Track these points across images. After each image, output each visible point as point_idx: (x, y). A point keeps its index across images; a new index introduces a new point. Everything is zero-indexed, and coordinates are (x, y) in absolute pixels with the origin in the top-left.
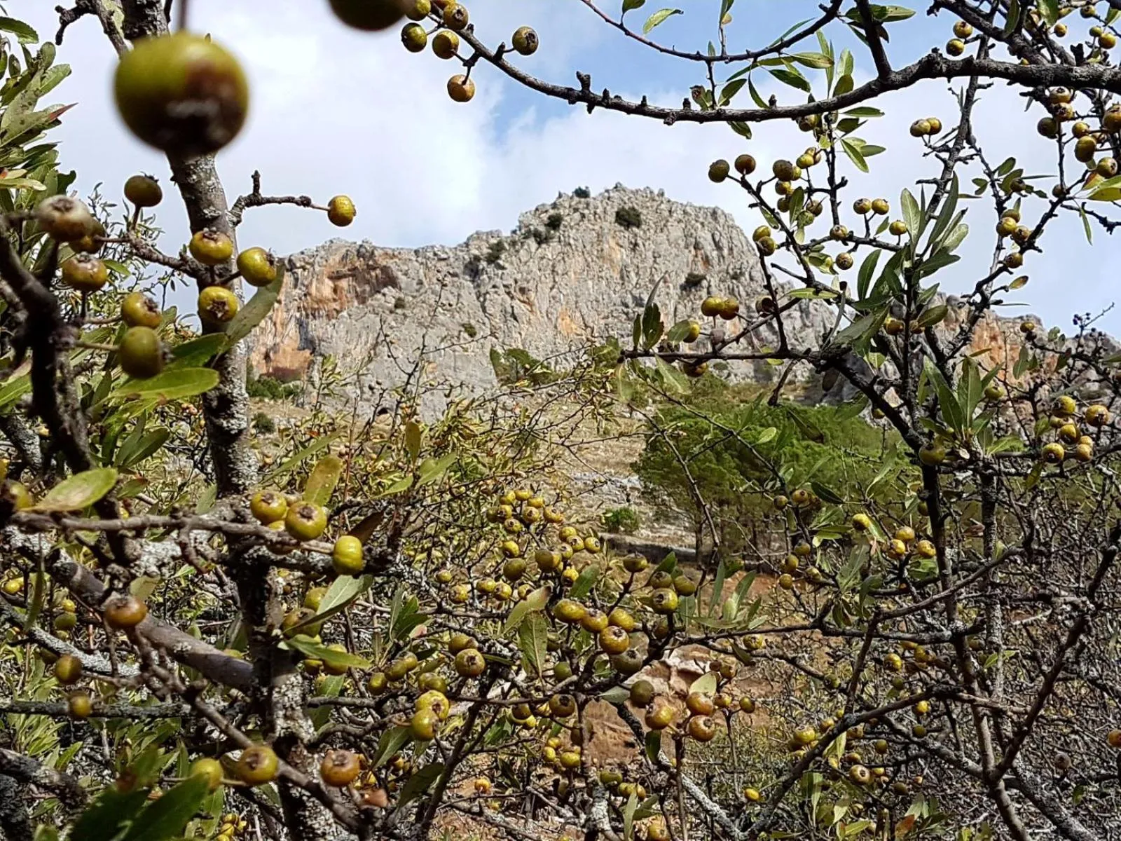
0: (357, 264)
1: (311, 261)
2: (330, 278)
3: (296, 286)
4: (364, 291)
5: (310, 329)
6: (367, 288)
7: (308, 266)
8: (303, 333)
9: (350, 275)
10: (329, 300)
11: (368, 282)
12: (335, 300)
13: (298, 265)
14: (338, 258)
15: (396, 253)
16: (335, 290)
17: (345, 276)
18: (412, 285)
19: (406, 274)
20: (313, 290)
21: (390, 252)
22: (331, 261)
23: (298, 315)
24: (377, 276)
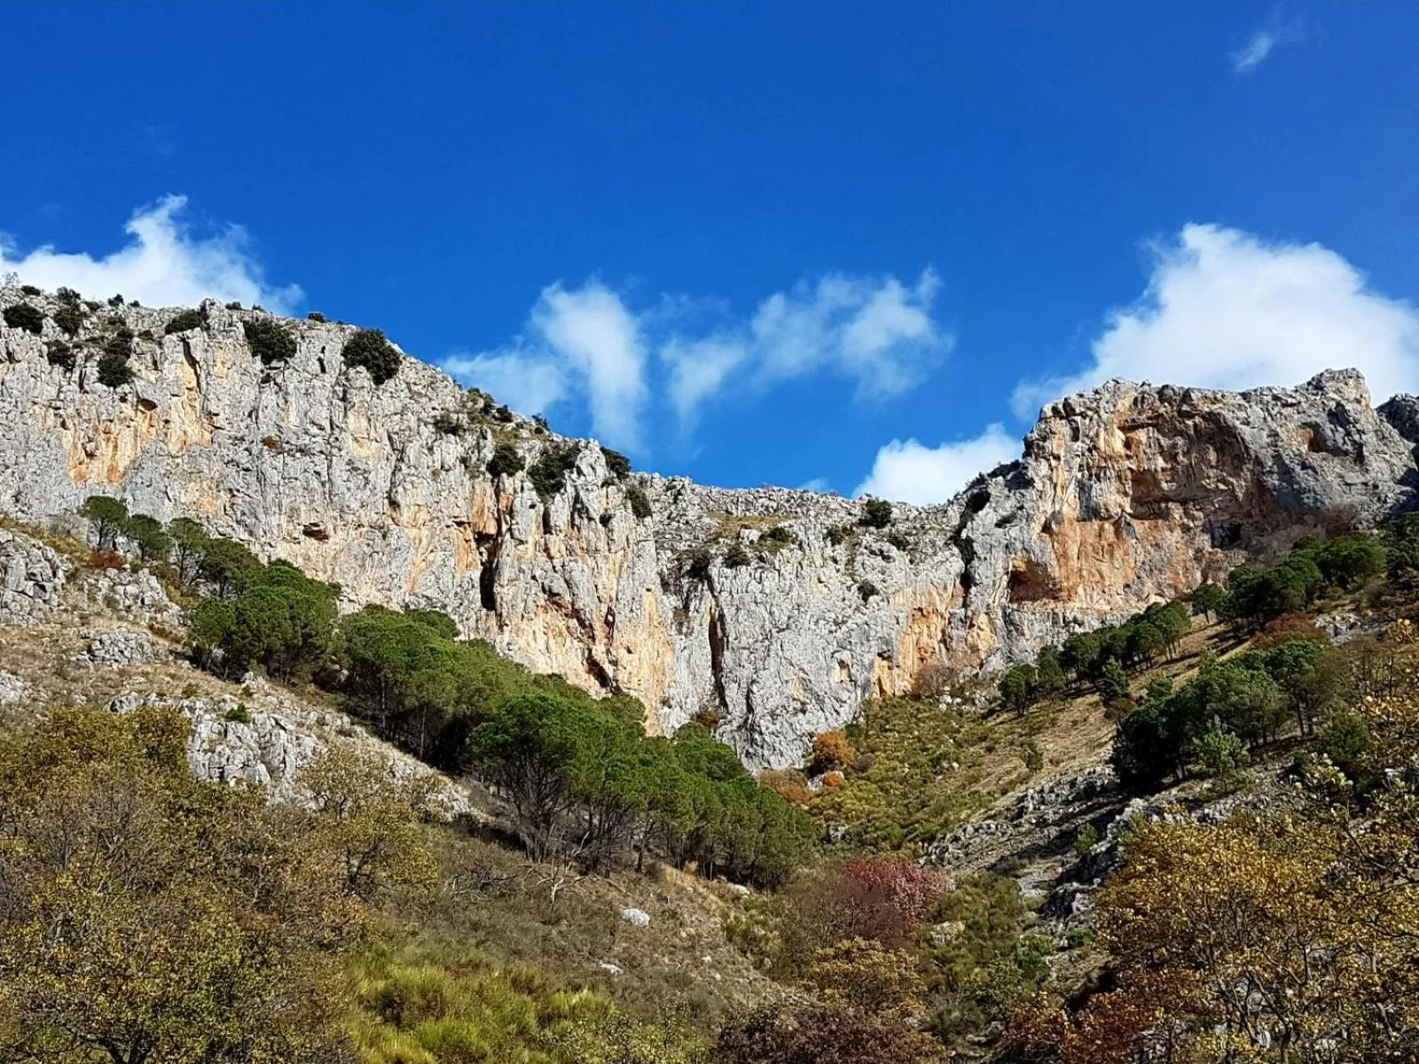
0: (1162, 410)
1: (1095, 405)
2: (1122, 428)
3: (1075, 438)
4: (1175, 446)
5: (1093, 493)
6: (1180, 441)
7: (1090, 413)
8: (1083, 499)
9: (1149, 425)
10: (1121, 457)
11: (1181, 433)
12: (1128, 457)
13: (1078, 411)
14: (1128, 402)
15: (1219, 396)
16: (1127, 445)
17: (1142, 426)
18: (1261, 438)
19: (1248, 424)
20: (1101, 444)
21: (1210, 395)
22: (1119, 406)
23: (1079, 475)
24: (1195, 425)
